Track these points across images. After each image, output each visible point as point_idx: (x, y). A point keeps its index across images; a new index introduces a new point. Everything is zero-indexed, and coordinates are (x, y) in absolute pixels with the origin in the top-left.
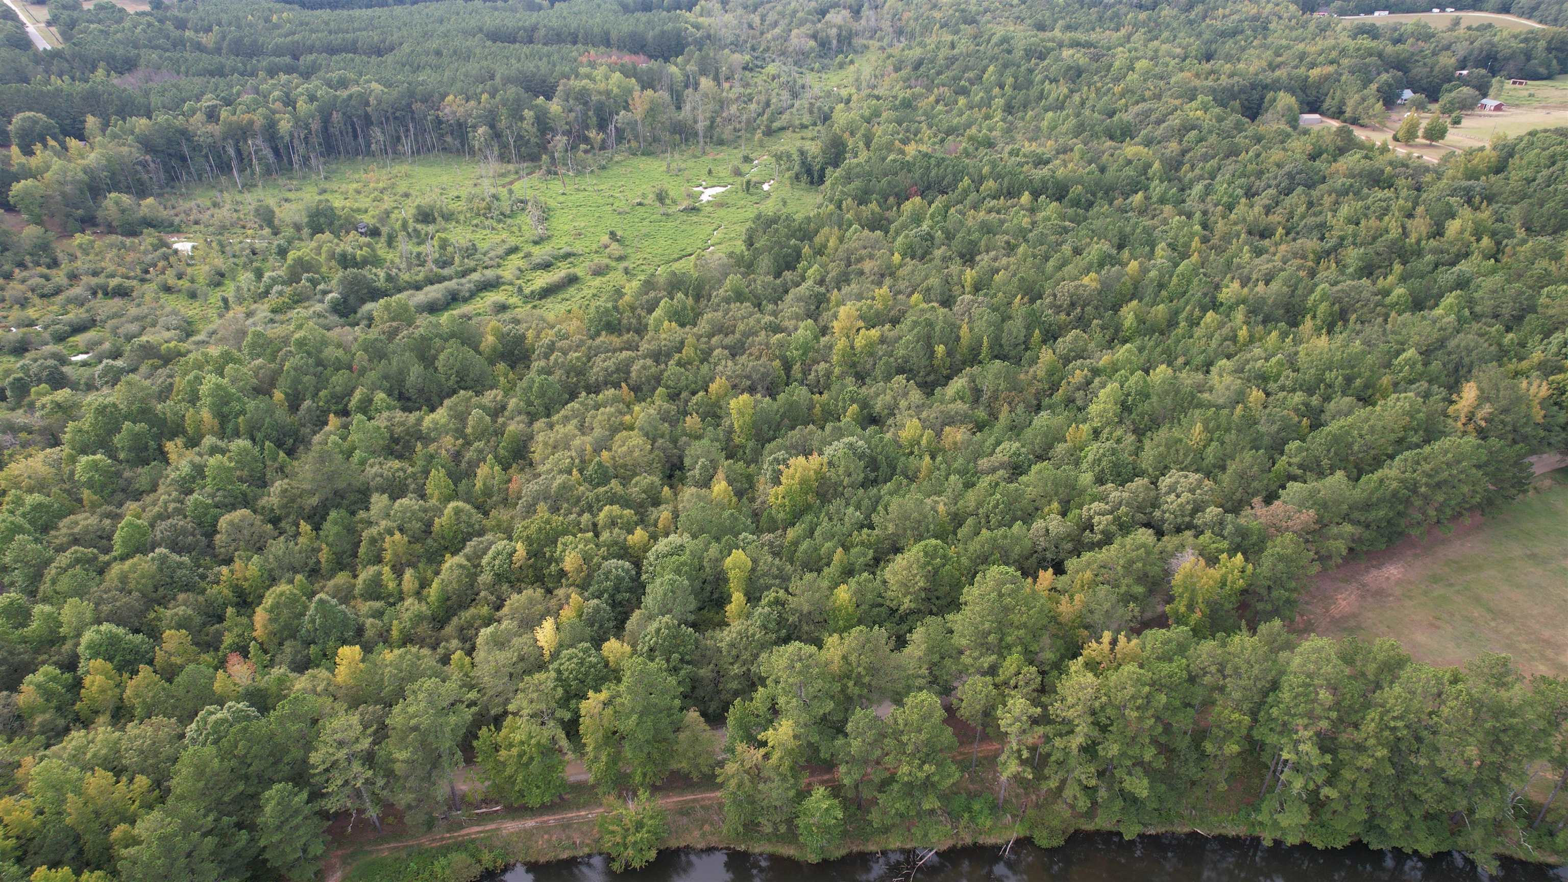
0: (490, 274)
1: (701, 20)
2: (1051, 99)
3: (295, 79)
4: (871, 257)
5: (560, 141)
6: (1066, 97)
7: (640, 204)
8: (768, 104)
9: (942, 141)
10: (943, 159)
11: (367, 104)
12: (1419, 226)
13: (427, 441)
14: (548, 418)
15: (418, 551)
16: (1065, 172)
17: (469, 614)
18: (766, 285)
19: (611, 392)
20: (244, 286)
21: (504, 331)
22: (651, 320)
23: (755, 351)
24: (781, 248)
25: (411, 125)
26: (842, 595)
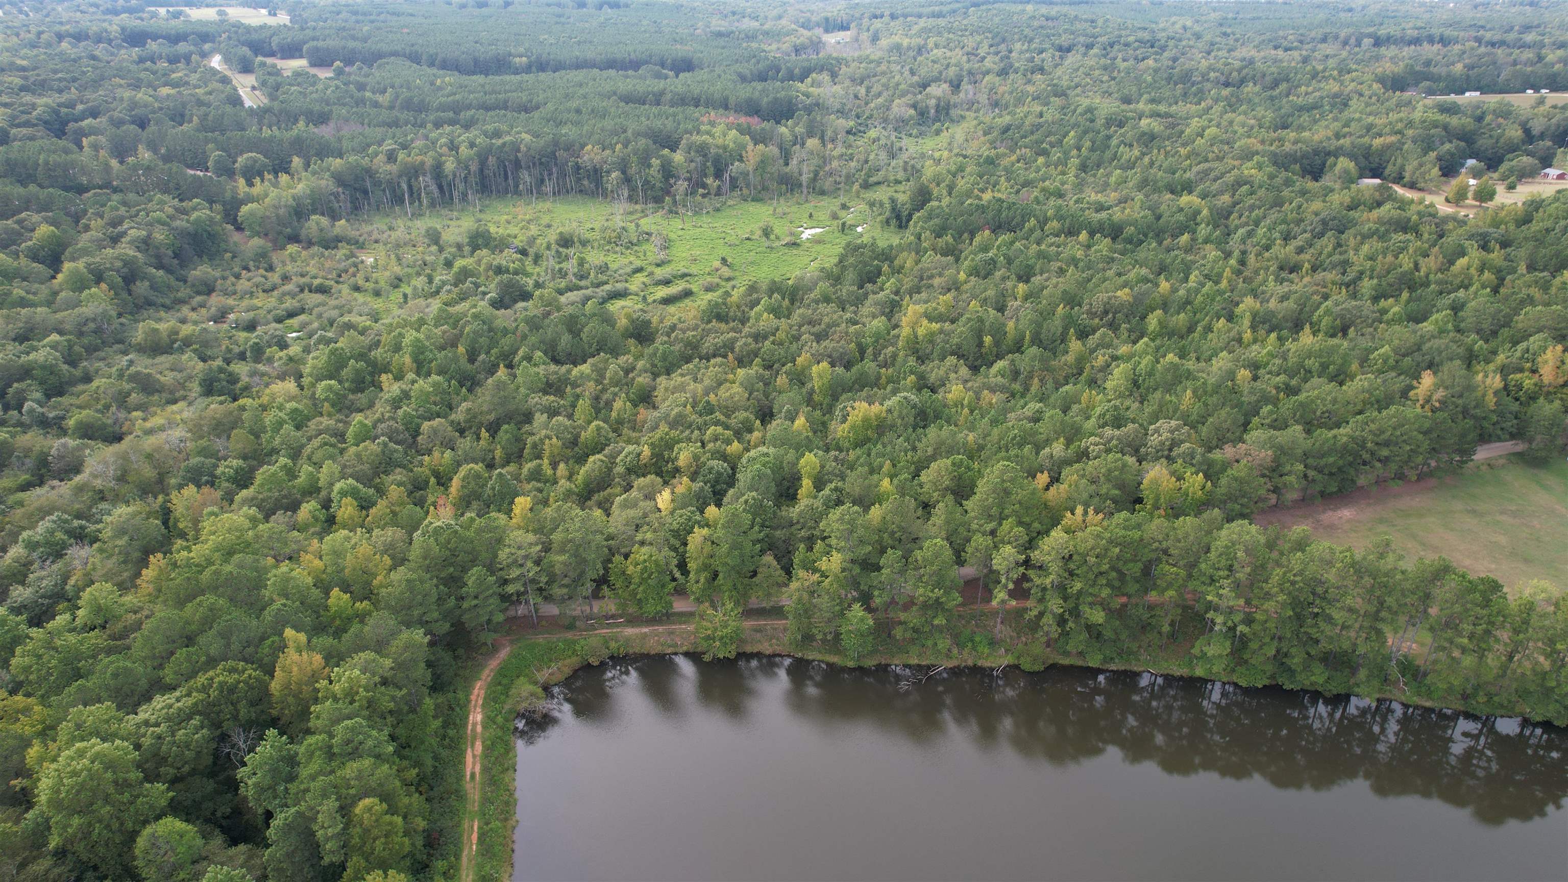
0: (620, 286)
1: (811, 90)
2: (1123, 161)
3: (458, 130)
4: (940, 275)
5: (681, 186)
6: (1137, 159)
7: (748, 239)
8: (866, 162)
9: (1018, 192)
10: (1014, 204)
11: (518, 150)
12: (1430, 264)
13: (575, 385)
14: (668, 374)
15: (569, 452)
16: (1124, 217)
17: (606, 493)
18: (850, 293)
19: (719, 360)
20: (419, 286)
21: (635, 316)
22: (753, 313)
23: (836, 337)
24: (866, 266)
25: (554, 170)
26: (886, 484)
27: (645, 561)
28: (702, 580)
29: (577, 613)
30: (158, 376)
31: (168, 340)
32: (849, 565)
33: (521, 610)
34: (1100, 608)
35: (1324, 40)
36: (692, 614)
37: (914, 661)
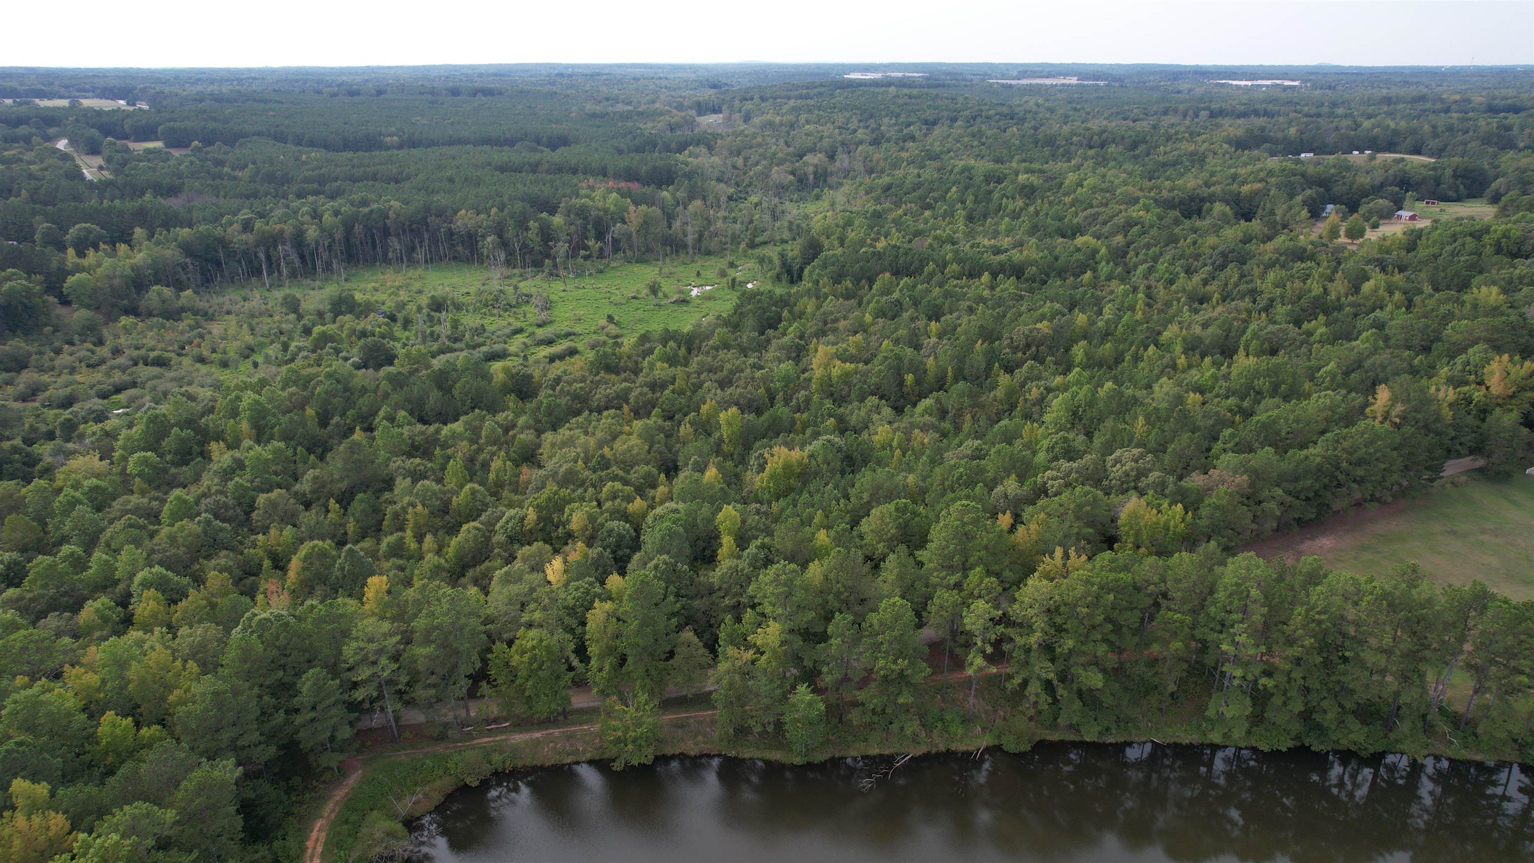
0: (497, 347)
1: (689, 160)
2: (1008, 211)
3: (322, 199)
4: (845, 318)
5: (561, 248)
6: (1022, 209)
7: (634, 298)
8: (751, 222)
9: (910, 241)
10: (909, 250)
11: (387, 217)
12: (1338, 287)
13: (444, 446)
14: (555, 429)
15: (438, 522)
16: (1022, 258)
17: (483, 567)
18: (750, 340)
19: (612, 412)
20: (273, 353)
21: (515, 374)
22: (646, 363)
23: (742, 383)
24: (765, 312)
25: (426, 236)
26: (822, 537)
27: (534, 648)
28: (607, 668)
29: (450, 717)
32: (789, 637)
33: (377, 720)
34: (1096, 670)
36: (594, 711)
37: (874, 751)
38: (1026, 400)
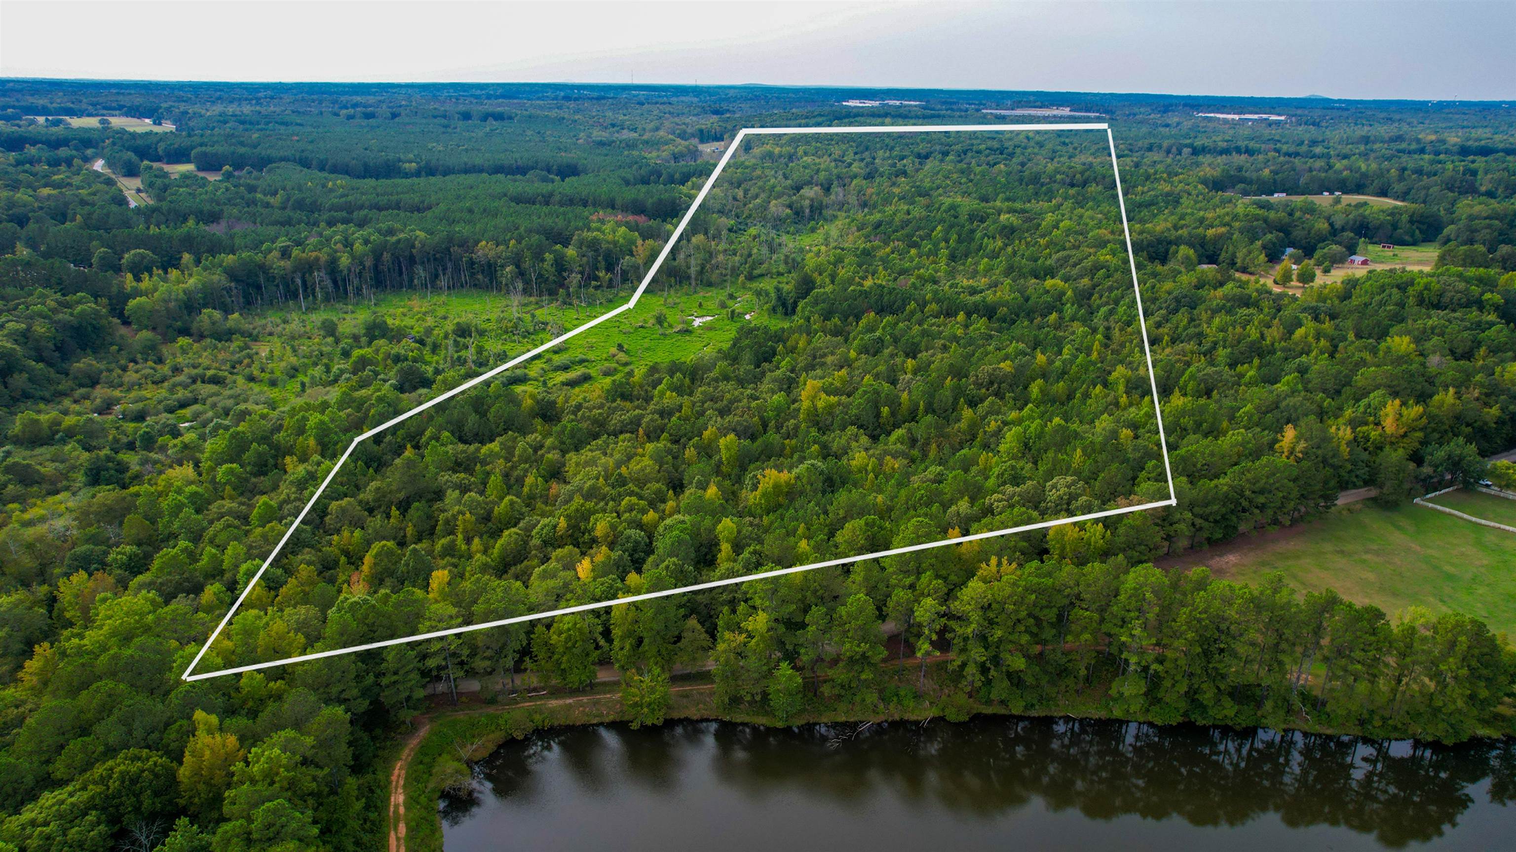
1: (692, 192)
2: (988, 250)
3: (352, 228)
4: (833, 354)
5: (575, 279)
6: (1001, 249)
7: (642, 327)
8: (750, 255)
9: (895, 279)
10: (893, 290)
11: (413, 246)
13: (484, 463)
14: (577, 451)
15: (483, 527)
16: (995, 299)
17: (523, 565)
18: (747, 372)
19: (628, 435)
20: (317, 374)
21: (539, 397)
22: (656, 392)
23: (739, 412)
24: (760, 347)
25: (449, 265)
26: (803, 545)
27: (569, 630)
28: (628, 646)
29: (499, 687)
30: (38, 467)
31: (49, 433)
32: (774, 625)
33: (441, 687)
34: (1020, 655)
35: (1150, 149)
36: (617, 683)
37: (842, 719)
38: (985, 432)
